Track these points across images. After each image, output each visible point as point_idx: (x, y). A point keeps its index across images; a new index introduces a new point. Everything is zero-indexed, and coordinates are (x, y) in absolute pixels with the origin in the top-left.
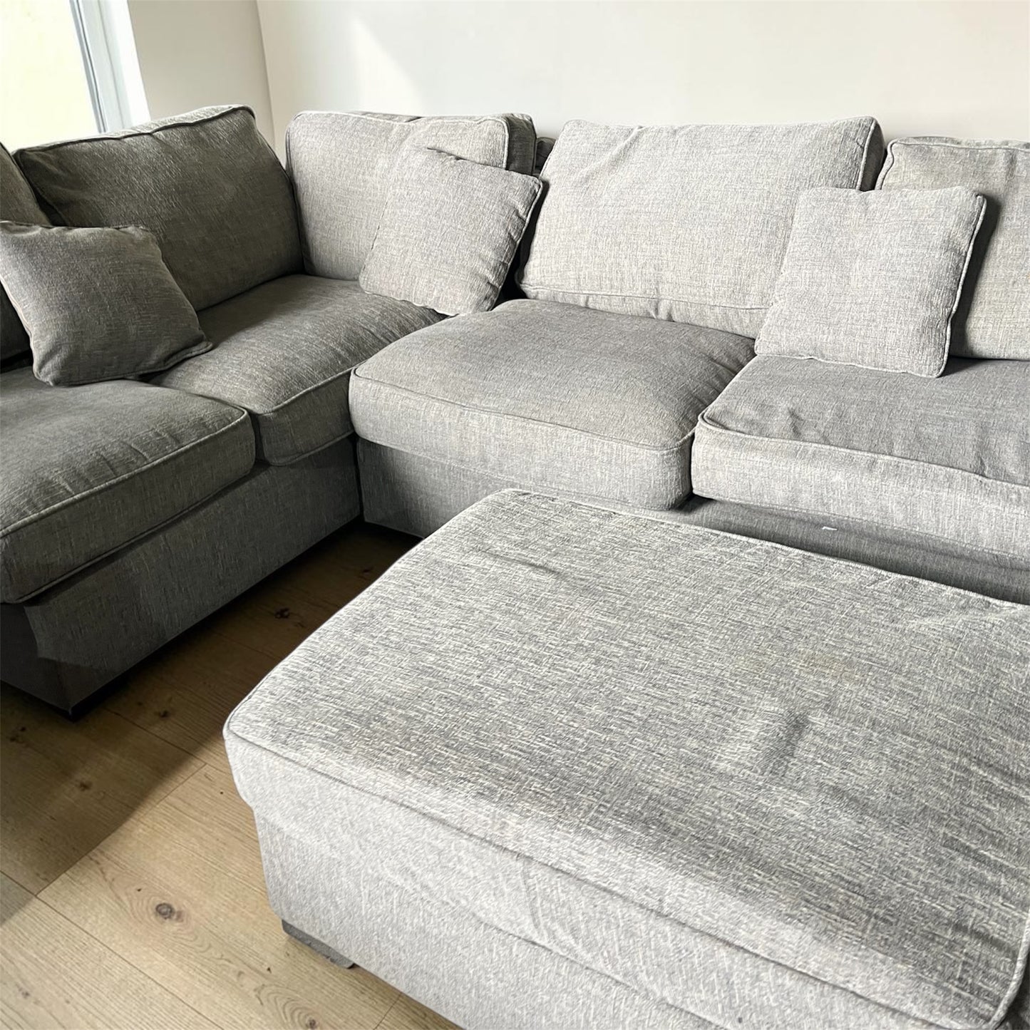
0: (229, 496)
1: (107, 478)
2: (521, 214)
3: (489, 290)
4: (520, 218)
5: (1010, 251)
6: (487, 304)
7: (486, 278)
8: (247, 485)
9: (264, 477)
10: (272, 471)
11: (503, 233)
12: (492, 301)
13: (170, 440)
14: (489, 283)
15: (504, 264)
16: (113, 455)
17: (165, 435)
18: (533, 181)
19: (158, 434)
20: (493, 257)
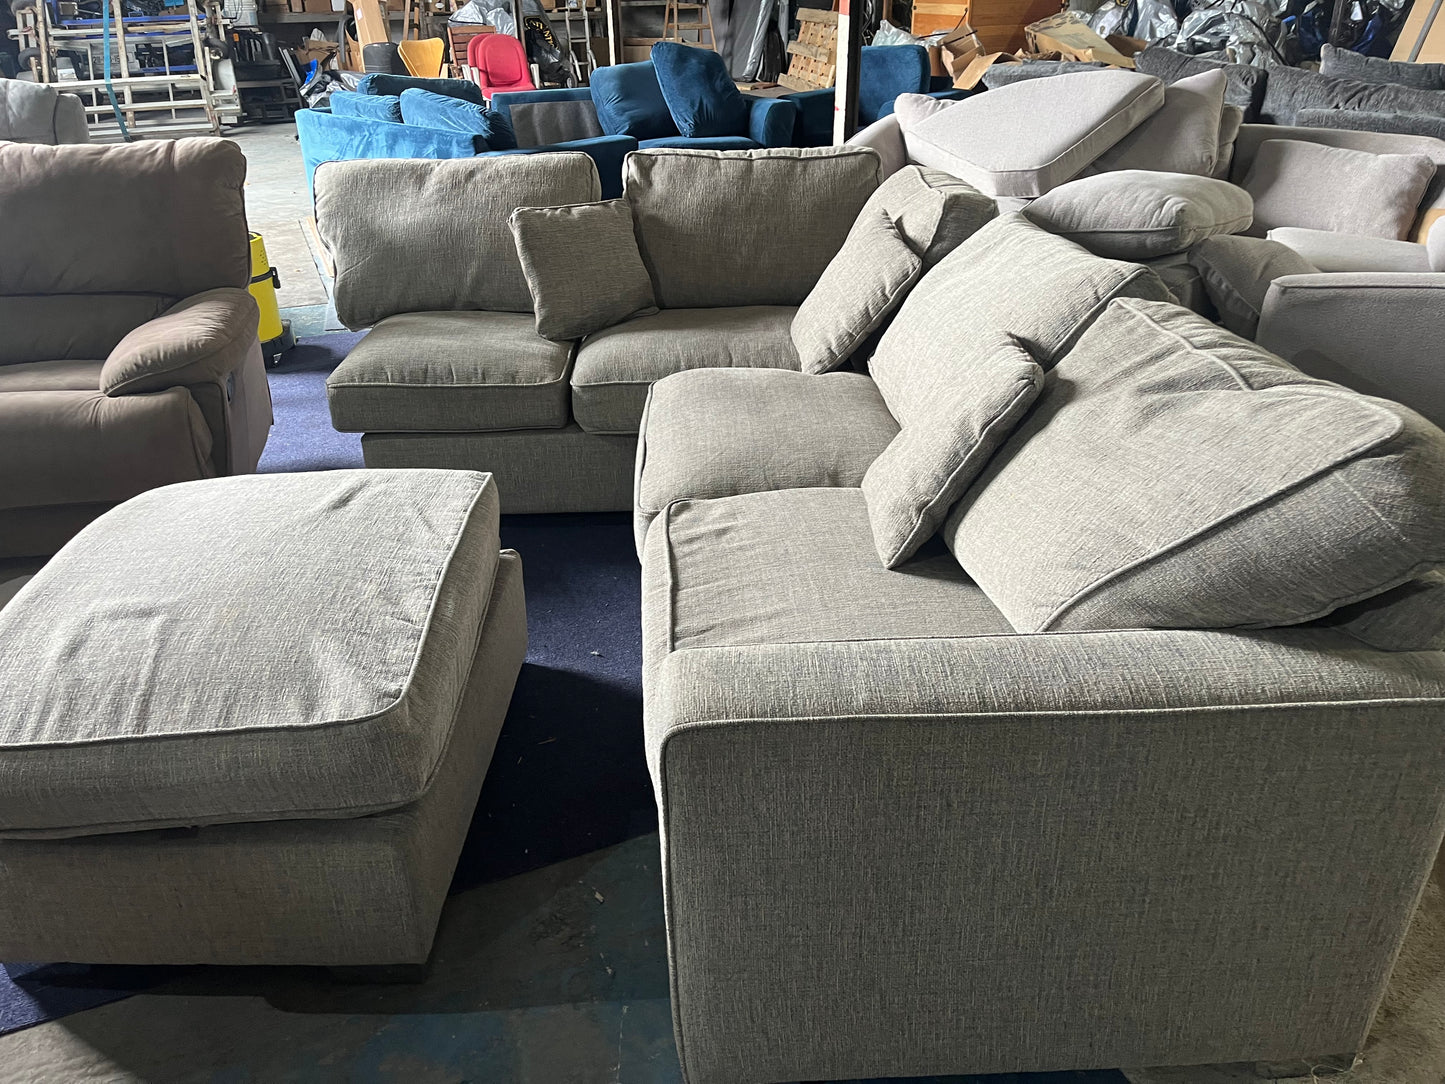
0: (533, 438)
1: (418, 381)
2: (887, 292)
3: (825, 355)
4: (884, 294)
5: (1026, 461)
6: (818, 368)
7: (830, 344)
8: (551, 436)
9: (571, 437)
10: (582, 434)
11: (861, 307)
12: (825, 367)
13: (480, 376)
14: (829, 348)
15: (851, 335)
16: (434, 370)
17: (479, 371)
18: (912, 262)
19: (476, 369)
20: (844, 326)
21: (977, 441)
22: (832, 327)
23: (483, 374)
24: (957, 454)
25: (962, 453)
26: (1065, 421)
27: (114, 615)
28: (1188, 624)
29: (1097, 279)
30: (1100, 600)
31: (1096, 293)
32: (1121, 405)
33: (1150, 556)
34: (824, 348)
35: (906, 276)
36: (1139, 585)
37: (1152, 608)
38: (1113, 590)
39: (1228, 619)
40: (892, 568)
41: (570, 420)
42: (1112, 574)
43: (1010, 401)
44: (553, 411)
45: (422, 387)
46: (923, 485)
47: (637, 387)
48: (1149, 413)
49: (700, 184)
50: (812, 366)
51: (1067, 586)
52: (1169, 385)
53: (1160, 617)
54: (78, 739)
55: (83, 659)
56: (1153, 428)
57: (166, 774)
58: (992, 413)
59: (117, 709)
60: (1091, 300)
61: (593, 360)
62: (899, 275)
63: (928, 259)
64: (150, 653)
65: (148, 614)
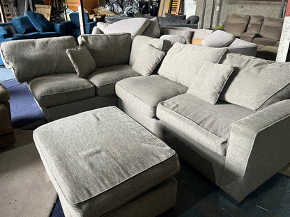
0: (88, 100)
1: (62, 91)
4: (159, 59)
6: (149, 75)
10: (99, 97)
11: (155, 62)
15: (154, 68)
16: (65, 88)
17: (76, 87)
20: (152, 66)
21: (227, 79)
22: (150, 67)
24: (224, 82)
27: (91, 155)
34: (149, 71)
35: (163, 55)
40: (215, 104)
41: (96, 94)
43: (231, 72)
45: (64, 93)
49: (100, 41)
50: (147, 75)
52: (258, 65)
54: (118, 184)
55: (97, 167)
56: (263, 72)
58: (229, 74)
59: (120, 174)
60: (221, 54)
61: (97, 80)
62: (161, 55)
63: (165, 51)
64: (112, 160)
65: (98, 152)
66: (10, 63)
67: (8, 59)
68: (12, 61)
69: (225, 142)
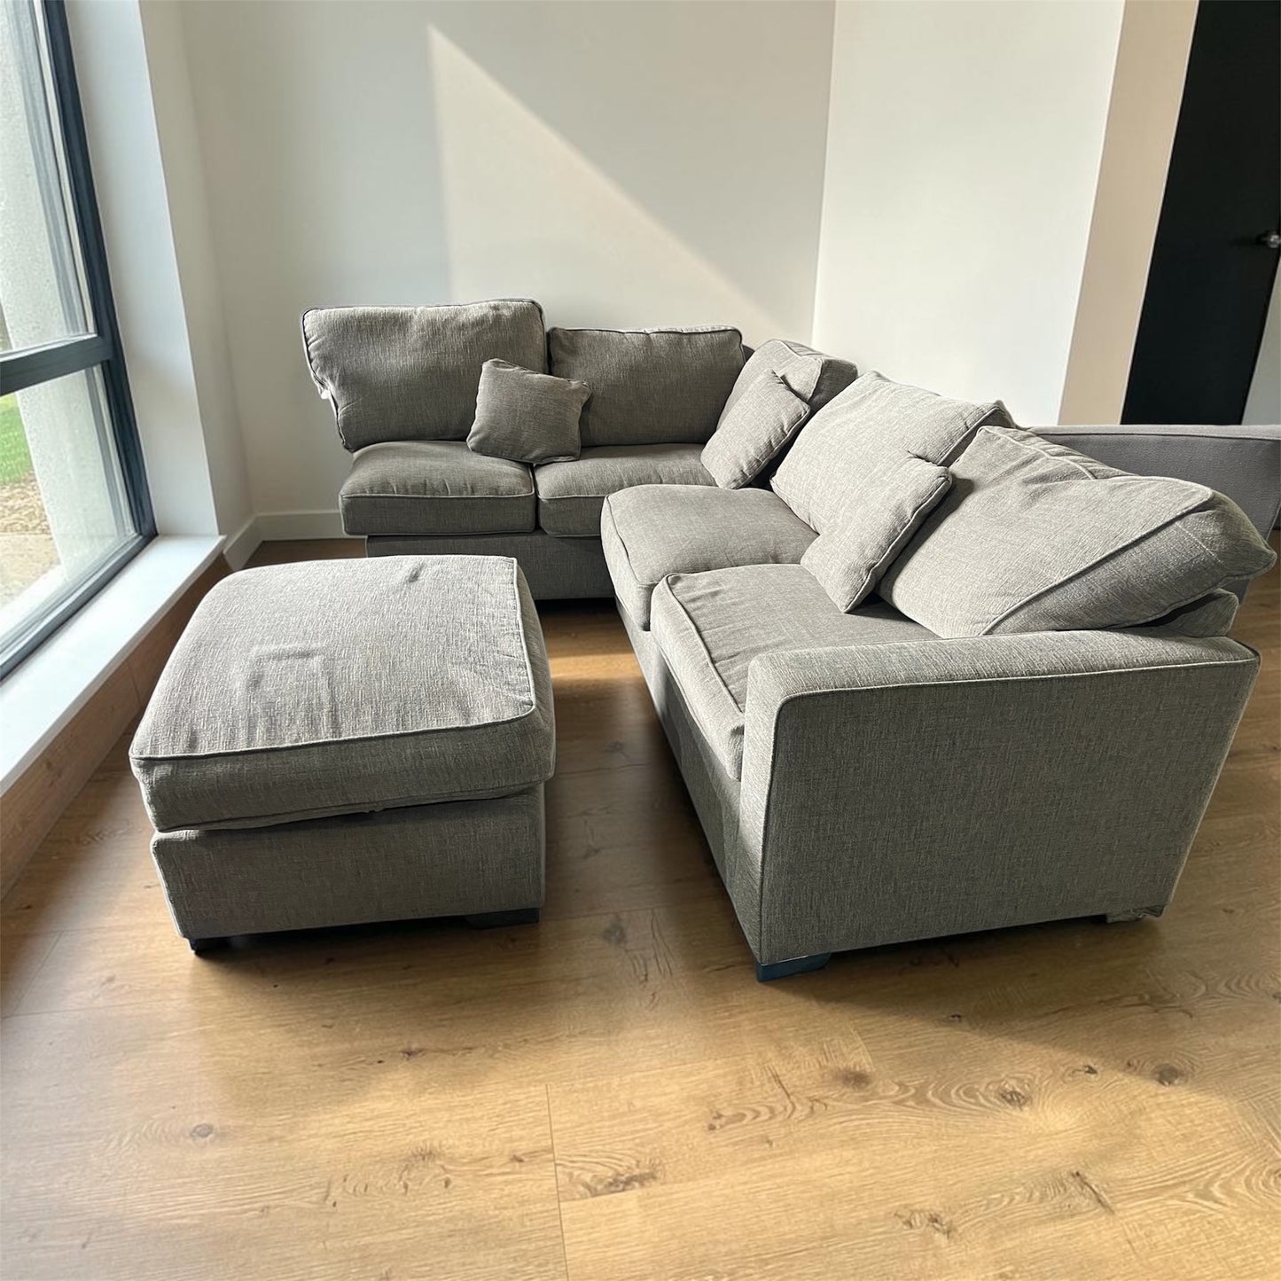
0: (507, 539)
1: (419, 493)
2: (785, 429)
3: (739, 475)
4: (783, 431)
5: (947, 532)
6: (734, 485)
7: (742, 467)
8: (524, 538)
9: (537, 538)
10: (546, 537)
11: (766, 440)
12: (739, 484)
13: (469, 489)
14: (742, 471)
15: (758, 461)
16: (432, 484)
17: (469, 486)
18: (803, 408)
19: (465, 484)
20: (752, 453)
21: (909, 521)
22: (743, 455)
23: (472, 488)
24: (895, 530)
25: (899, 529)
26: (971, 505)
27: (278, 657)
28: (1080, 627)
29: (966, 415)
30: (1021, 614)
31: (965, 424)
32: (1013, 492)
33: (1057, 583)
34: (738, 470)
35: (800, 417)
36: (1048, 602)
37: (1056, 617)
38: (1031, 607)
39: (1106, 621)
40: (848, 612)
41: (537, 528)
42: (1030, 596)
43: (932, 492)
44: (524, 518)
45: (423, 498)
46: (869, 553)
47: (592, 500)
48: (1035, 496)
50: (728, 484)
51: (997, 608)
52: (1043, 478)
53: (1063, 623)
54: (287, 744)
55: (268, 688)
56: (1042, 504)
57: (365, 766)
58: (920, 501)
59: (313, 723)
60: (963, 428)
62: (794, 417)
63: (815, 405)
64: (323, 682)
65: (306, 655)
66: (328, 383)
67: (323, 370)
68: (332, 378)
69: (739, 731)
